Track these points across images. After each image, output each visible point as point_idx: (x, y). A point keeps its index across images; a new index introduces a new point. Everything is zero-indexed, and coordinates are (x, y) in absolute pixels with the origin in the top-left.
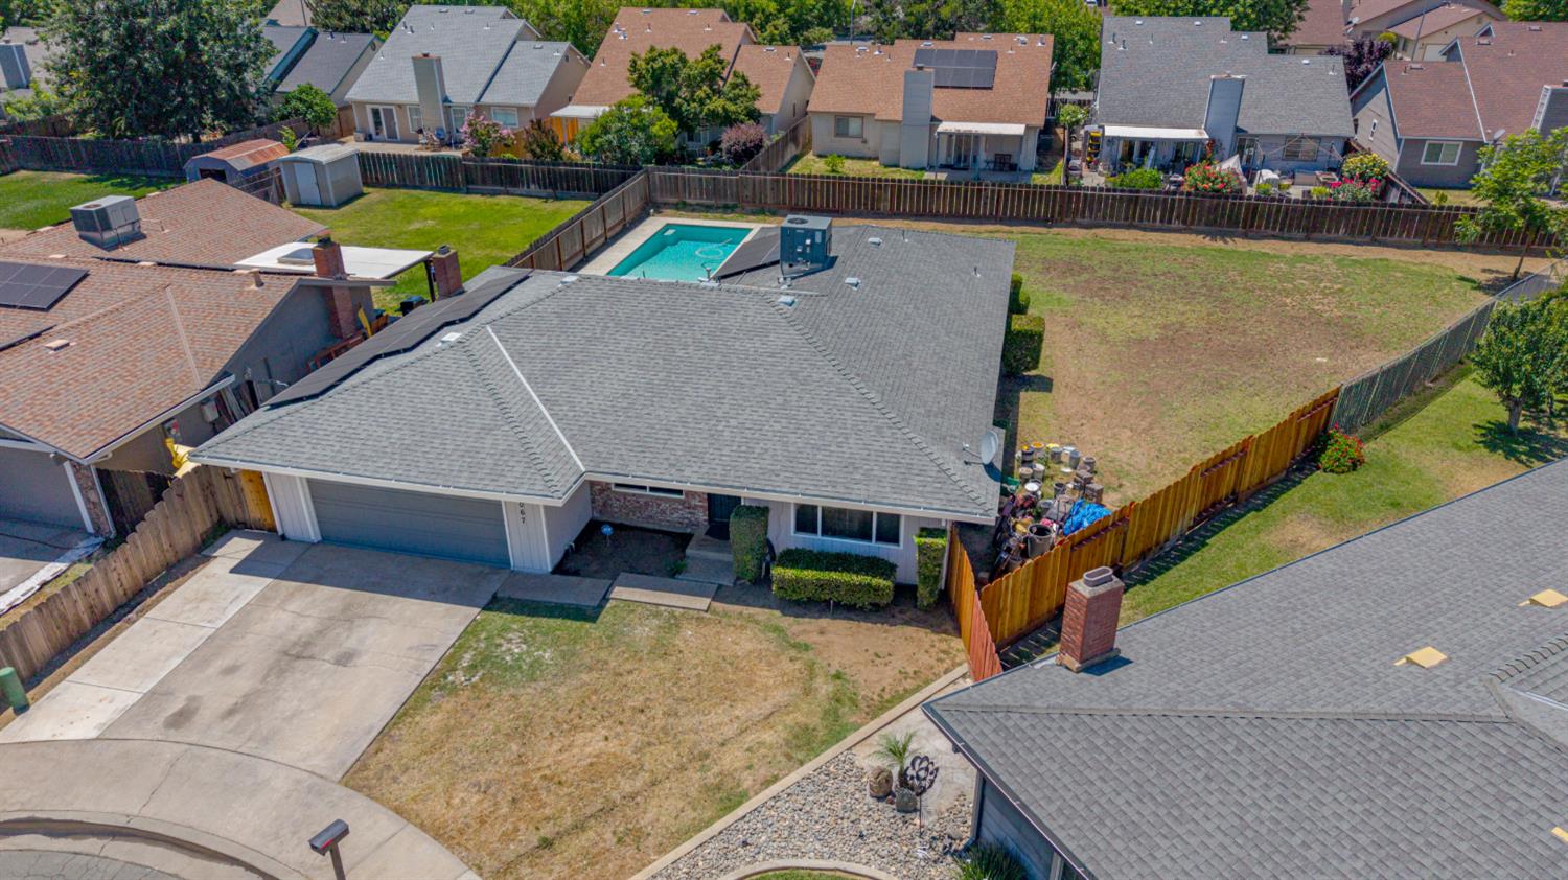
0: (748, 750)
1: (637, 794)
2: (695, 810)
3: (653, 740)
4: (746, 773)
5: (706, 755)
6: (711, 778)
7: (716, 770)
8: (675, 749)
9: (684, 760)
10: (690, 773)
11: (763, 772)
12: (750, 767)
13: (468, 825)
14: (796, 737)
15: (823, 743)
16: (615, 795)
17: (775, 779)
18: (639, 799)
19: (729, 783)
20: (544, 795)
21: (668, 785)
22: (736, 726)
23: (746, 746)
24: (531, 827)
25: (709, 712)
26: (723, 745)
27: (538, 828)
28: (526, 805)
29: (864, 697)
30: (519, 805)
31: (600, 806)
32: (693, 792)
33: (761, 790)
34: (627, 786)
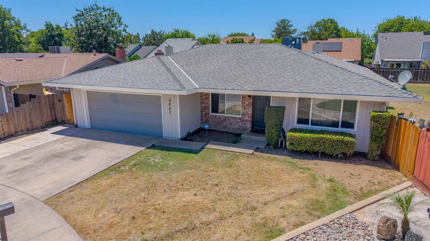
0: (282, 208)
1: (210, 223)
2: (248, 235)
3: (222, 198)
4: (282, 219)
5: (255, 209)
6: (258, 220)
7: (261, 216)
8: (235, 203)
9: (241, 209)
10: (244, 216)
11: (293, 220)
12: (284, 216)
13: (101, 228)
14: (312, 204)
15: (330, 209)
16: (197, 222)
17: (303, 224)
18: (211, 226)
19: (270, 224)
20: (152, 217)
21: (231, 221)
22: (272, 196)
23: (280, 207)
24: (139, 233)
25: (256, 189)
26: (265, 204)
27: (143, 233)
28: (140, 221)
29: (350, 190)
30: (135, 221)
31: (185, 226)
32: (247, 226)
33: (293, 229)
34: (204, 218)
